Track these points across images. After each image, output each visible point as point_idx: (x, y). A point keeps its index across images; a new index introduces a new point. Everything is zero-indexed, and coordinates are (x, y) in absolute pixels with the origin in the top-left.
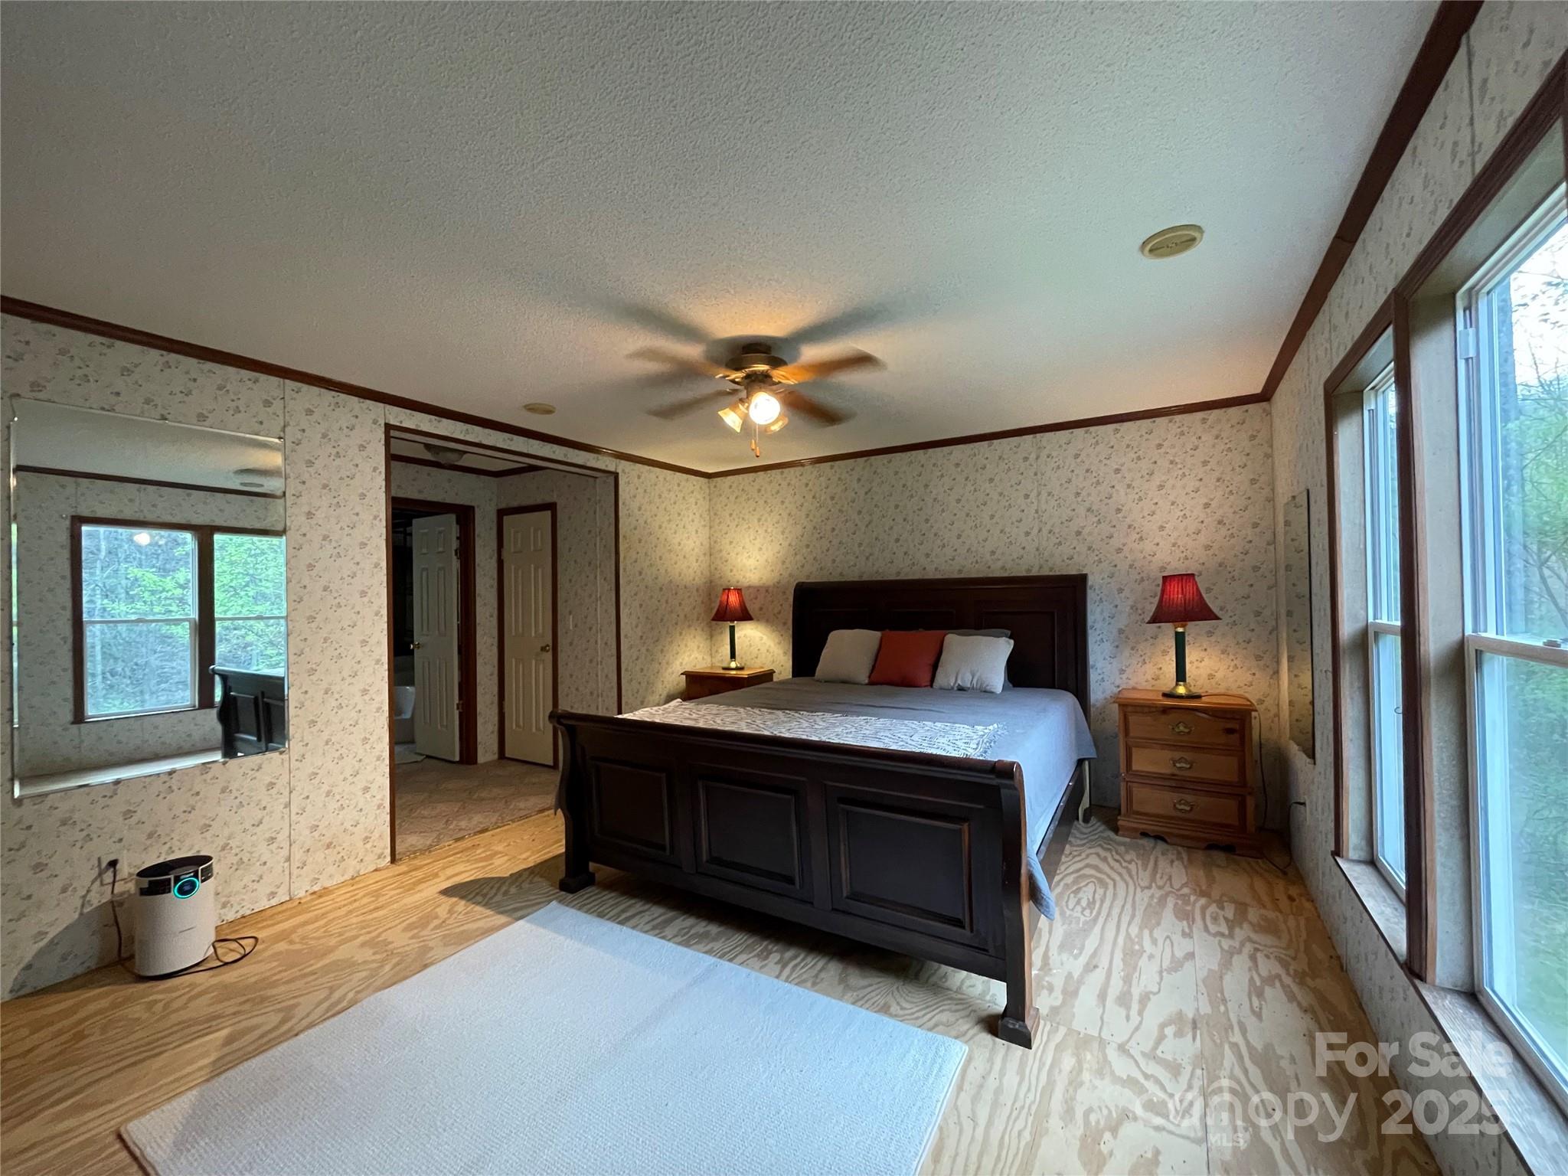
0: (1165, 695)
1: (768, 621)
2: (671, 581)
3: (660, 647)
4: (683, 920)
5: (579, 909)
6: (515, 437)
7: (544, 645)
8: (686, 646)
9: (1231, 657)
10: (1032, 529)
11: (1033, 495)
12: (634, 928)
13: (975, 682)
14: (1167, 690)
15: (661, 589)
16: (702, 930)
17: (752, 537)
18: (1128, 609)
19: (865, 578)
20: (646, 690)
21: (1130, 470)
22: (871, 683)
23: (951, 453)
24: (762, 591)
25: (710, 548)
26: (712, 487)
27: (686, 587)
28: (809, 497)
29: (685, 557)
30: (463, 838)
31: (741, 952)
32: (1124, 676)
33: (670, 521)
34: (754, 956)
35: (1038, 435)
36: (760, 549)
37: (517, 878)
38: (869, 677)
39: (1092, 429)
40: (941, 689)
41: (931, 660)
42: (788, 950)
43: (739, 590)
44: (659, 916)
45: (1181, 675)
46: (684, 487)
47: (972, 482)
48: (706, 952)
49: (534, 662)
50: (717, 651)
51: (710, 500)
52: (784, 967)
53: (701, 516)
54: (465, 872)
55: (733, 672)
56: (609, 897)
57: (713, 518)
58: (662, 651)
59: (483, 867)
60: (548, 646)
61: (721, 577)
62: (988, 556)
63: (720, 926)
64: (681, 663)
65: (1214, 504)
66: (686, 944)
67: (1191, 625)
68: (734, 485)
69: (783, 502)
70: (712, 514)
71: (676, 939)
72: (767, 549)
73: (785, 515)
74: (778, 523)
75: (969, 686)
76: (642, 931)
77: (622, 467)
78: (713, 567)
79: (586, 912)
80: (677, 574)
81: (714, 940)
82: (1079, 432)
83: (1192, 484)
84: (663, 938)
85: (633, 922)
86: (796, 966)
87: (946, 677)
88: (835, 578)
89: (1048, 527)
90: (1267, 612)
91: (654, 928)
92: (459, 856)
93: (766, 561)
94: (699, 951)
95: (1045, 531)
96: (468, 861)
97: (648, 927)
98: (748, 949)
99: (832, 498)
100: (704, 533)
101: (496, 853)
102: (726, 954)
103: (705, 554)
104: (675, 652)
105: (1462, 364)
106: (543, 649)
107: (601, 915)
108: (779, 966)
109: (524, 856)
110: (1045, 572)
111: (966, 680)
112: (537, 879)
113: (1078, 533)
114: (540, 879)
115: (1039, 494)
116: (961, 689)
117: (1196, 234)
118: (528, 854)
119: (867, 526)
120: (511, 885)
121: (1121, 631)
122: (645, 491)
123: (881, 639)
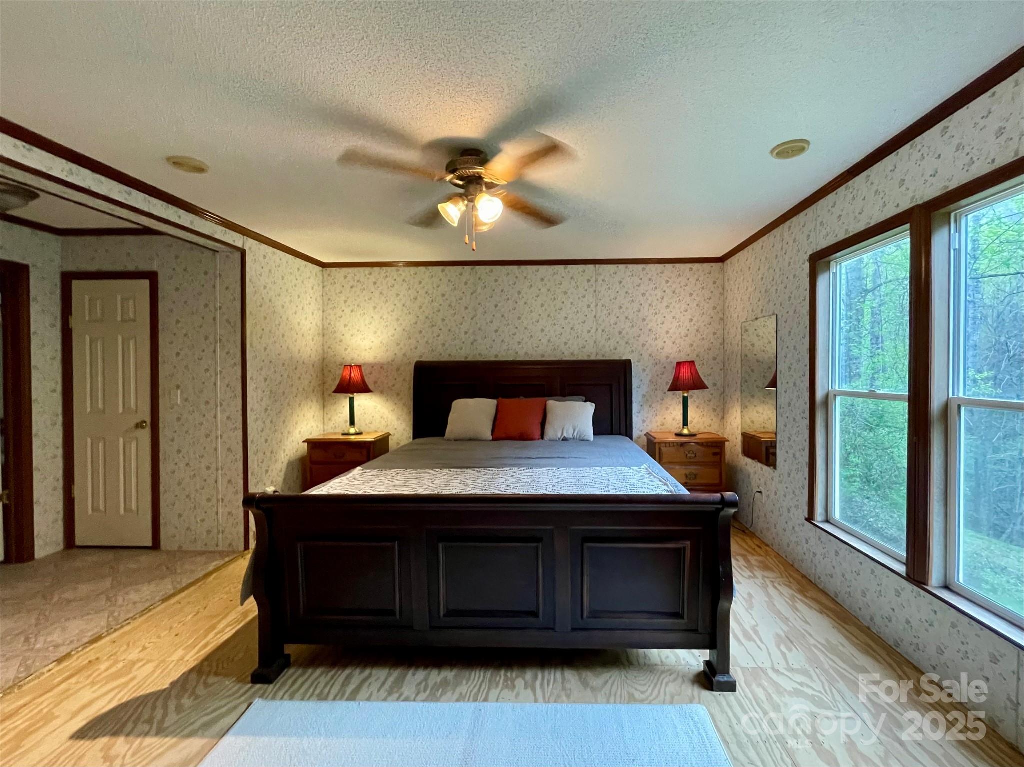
0: (677, 435)
1: (382, 392)
2: (292, 358)
3: (282, 419)
4: (414, 675)
5: (292, 697)
6: (134, 192)
7: (139, 421)
8: (304, 415)
9: (702, 410)
10: (592, 328)
11: (593, 306)
12: (369, 699)
13: (575, 434)
14: (678, 431)
15: (284, 364)
16: (439, 679)
17: (367, 322)
18: (648, 382)
19: (469, 359)
20: (271, 459)
21: (651, 295)
22: (494, 439)
23: (538, 271)
24: (381, 367)
25: (324, 329)
26: (326, 276)
27: (304, 363)
28: (422, 292)
29: (303, 335)
30: (68, 655)
31: (489, 689)
32: (645, 424)
33: (291, 302)
34: (502, 690)
35: (597, 266)
36: (376, 333)
37: (182, 685)
38: (492, 434)
39: (630, 266)
40: (550, 440)
41: (539, 419)
42: (525, 673)
43: (360, 366)
44: (386, 679)
45: (685, 423)
46: (303, 272)
47: (553, 293)
48: (458, 700)
49: (121, 440)
50: (330, 419)
51: (324, 287)
52: (534, 689)
53: (316, 300)
54: (98, 698)
55: (353, 437)
56: (318, 674)
57: (326, 303)
58: (284, 421)
59: (126, 684)
60: (145, 422)
61: (335, 355)
62: (562, 347)
63: (452, 670)
64: (300, 432)
65: (695, 319)
66: (433, 698)
67: (691, 392)
68: (350, 276)
69: (398, 295)
70: (326, 298)
71: (420, 695)
72: (382, 332)
73: (399, 305)
74: (393, 311)
75: (571, 436)
76: (378, 699)
77: (250, 244)
78: (326, 347)
79: (303, 699)
80: (297, 351)
81: (457, 684)
82: (622, 267)
83: (684, 306)
84: (407, 699)
85: (364, 692)
86: (542, 685)
87: (552, 431)
88: (445, 358)
89: (602, 327)
90: (719, 384)
91: (390, 693)
92: (73, 680)
93: (381, 343)
94: (449, 700)
95: (600, 330)
96: (93, 683)
97: (383, 693)
98: (492, 684)
99: (443, 295)
100: (319, 315)
101: (134, 663)
102: (477, 694)
103: (319, 334)
104: (295, 422)
105: (952, 251)
106: (139, 425)
107: (322, 697)
108: (529, 691)
109: (175, 657)
110: (600, 358)
111: (569, 434)
112: (212, 679)
113: (620, 333)
114: (216, 679)
115: (597, 305)
116: (565, 439)
117: (806, 146)
118: (180, 652)
119: (472, 319)
120: (179, 697)
121: (644, 396)
122: (270, 271)
123: (498, 406)
